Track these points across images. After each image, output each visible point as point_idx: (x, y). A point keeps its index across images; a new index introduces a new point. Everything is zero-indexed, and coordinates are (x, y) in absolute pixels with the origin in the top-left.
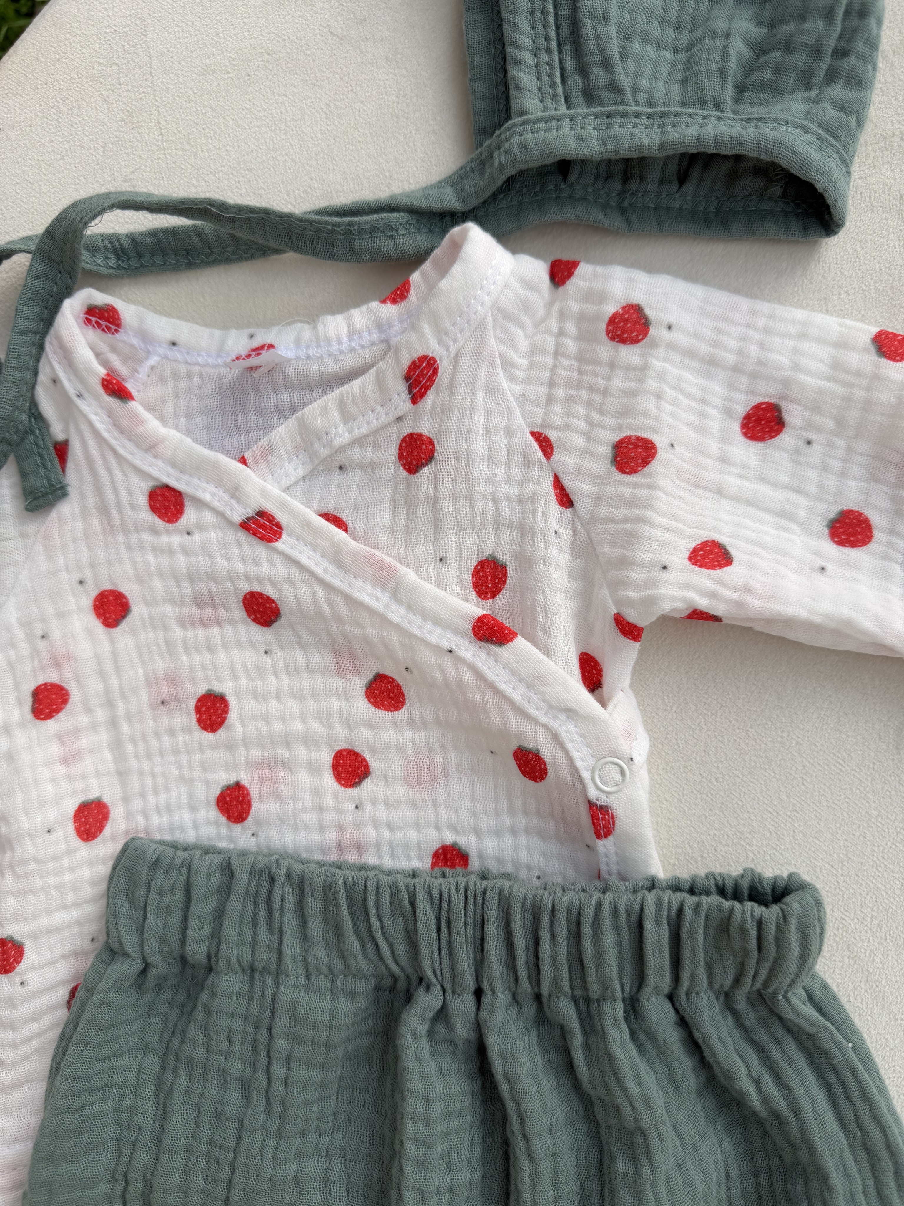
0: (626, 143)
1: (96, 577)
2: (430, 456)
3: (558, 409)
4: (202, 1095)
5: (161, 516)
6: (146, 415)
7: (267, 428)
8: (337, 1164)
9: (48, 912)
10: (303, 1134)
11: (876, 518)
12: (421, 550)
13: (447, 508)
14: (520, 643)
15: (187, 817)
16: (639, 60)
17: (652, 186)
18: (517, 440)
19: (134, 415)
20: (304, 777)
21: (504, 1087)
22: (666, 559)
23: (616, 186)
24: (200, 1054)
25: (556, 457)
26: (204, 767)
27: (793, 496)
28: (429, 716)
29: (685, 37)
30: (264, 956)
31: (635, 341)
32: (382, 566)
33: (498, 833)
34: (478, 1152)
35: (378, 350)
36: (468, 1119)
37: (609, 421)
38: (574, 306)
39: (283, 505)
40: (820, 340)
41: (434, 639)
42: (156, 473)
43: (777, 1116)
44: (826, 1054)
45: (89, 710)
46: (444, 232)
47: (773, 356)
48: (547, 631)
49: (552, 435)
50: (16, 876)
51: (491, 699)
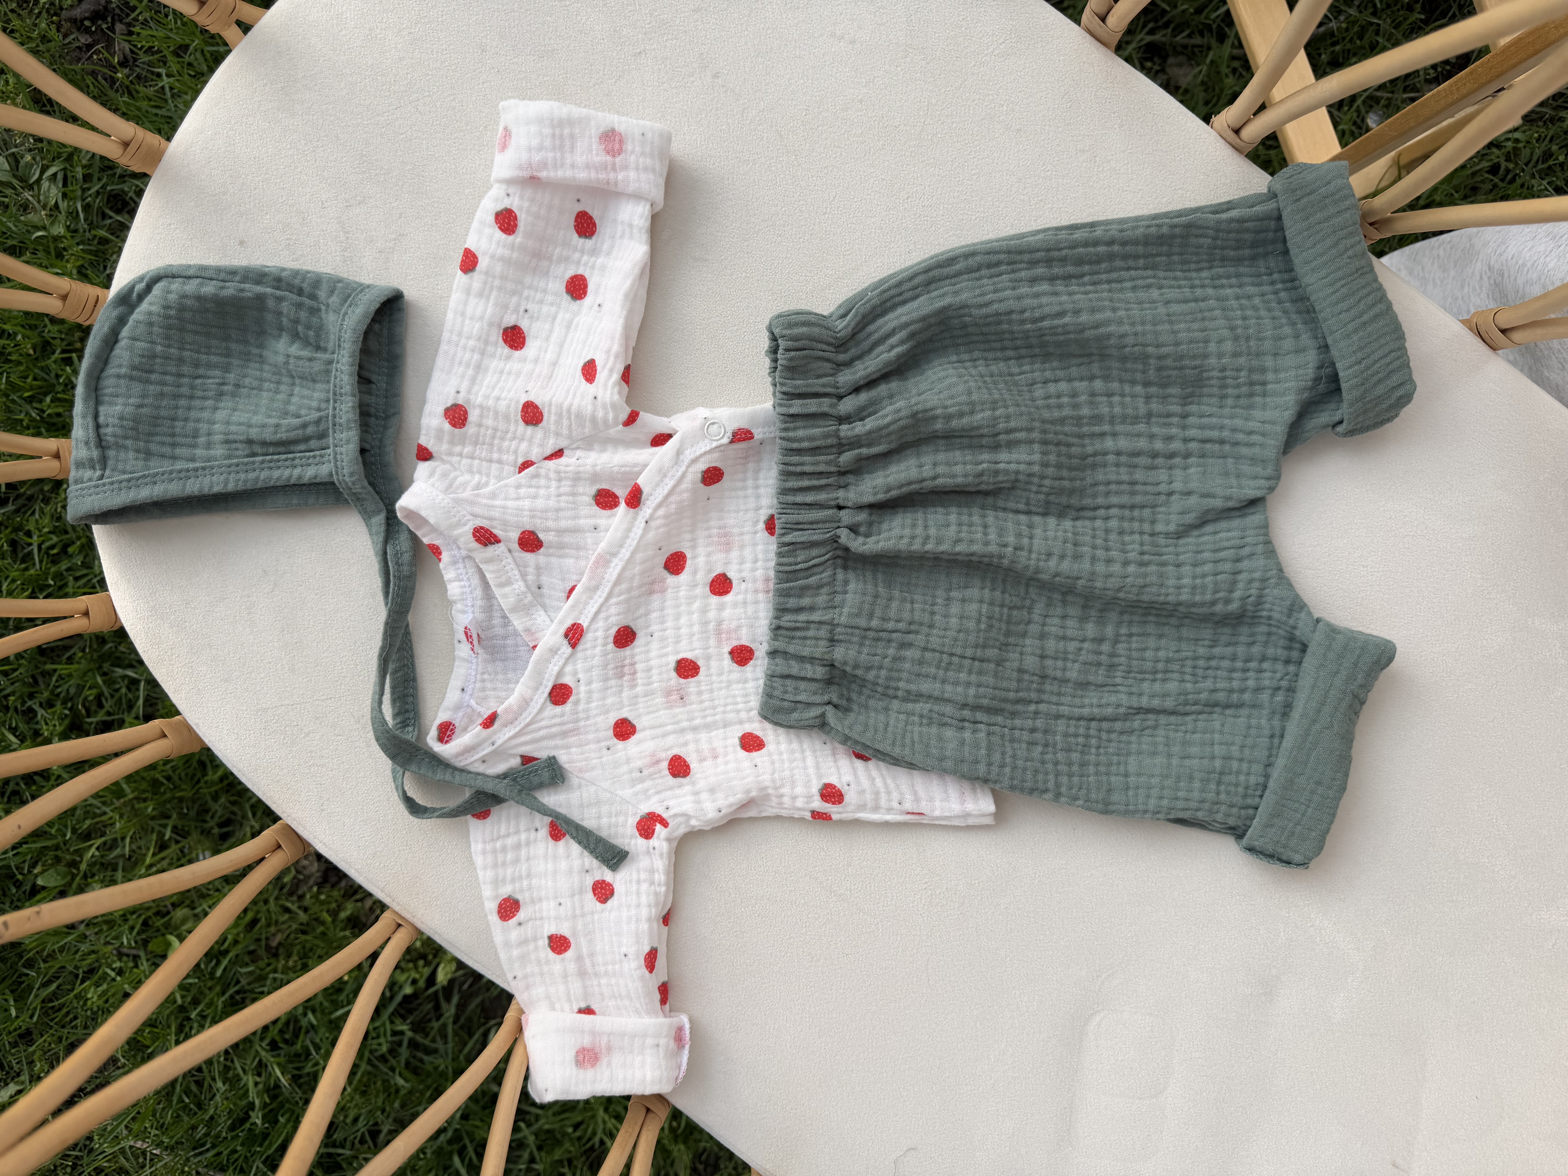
0: (351, 416)
1: (606, 739)
2: (532, 533)
3: (505, 457)
4: (910, 673)
5: (568, 697)
6: (506, 703)
7: (516, 634)
8: (953, 594)
9: (805, 768)
10: (933, 613)
11: (570, 273)
12: (589, 541)
13: (563, 524)
14: (640, 481)
15: (750, 685)
16: (300, 407)
17: (373, 400)
18: (523, 481)
19: (506, 710)
20: (727, 613)
21: (894, 493)
22: (591, 397)
23: (373, 420)
24: (883, 673)
25: (533, 459)
26: (720, 674)
27: (558, 321)
28: (688, 536)
29: (285, 379)
30: (823, 632)
31: (466, 412)
32: (597, 562)
33: (758, 497)
34: (940, 510)
35: (469, 564)
36: (920, 515)
37: (512, 428)
38: (445, 447)
39: (561, 622)
40: (466, 303)
41: (640, 532)
42: (542, 700)
43: (912, 335)
44: (874, 308)
45: (686, 744)
46: (399, 523)
47: (475, 332)
48: (635, 465)
49: (521, 461)
50: (782, 786)
51: (673, 499)
